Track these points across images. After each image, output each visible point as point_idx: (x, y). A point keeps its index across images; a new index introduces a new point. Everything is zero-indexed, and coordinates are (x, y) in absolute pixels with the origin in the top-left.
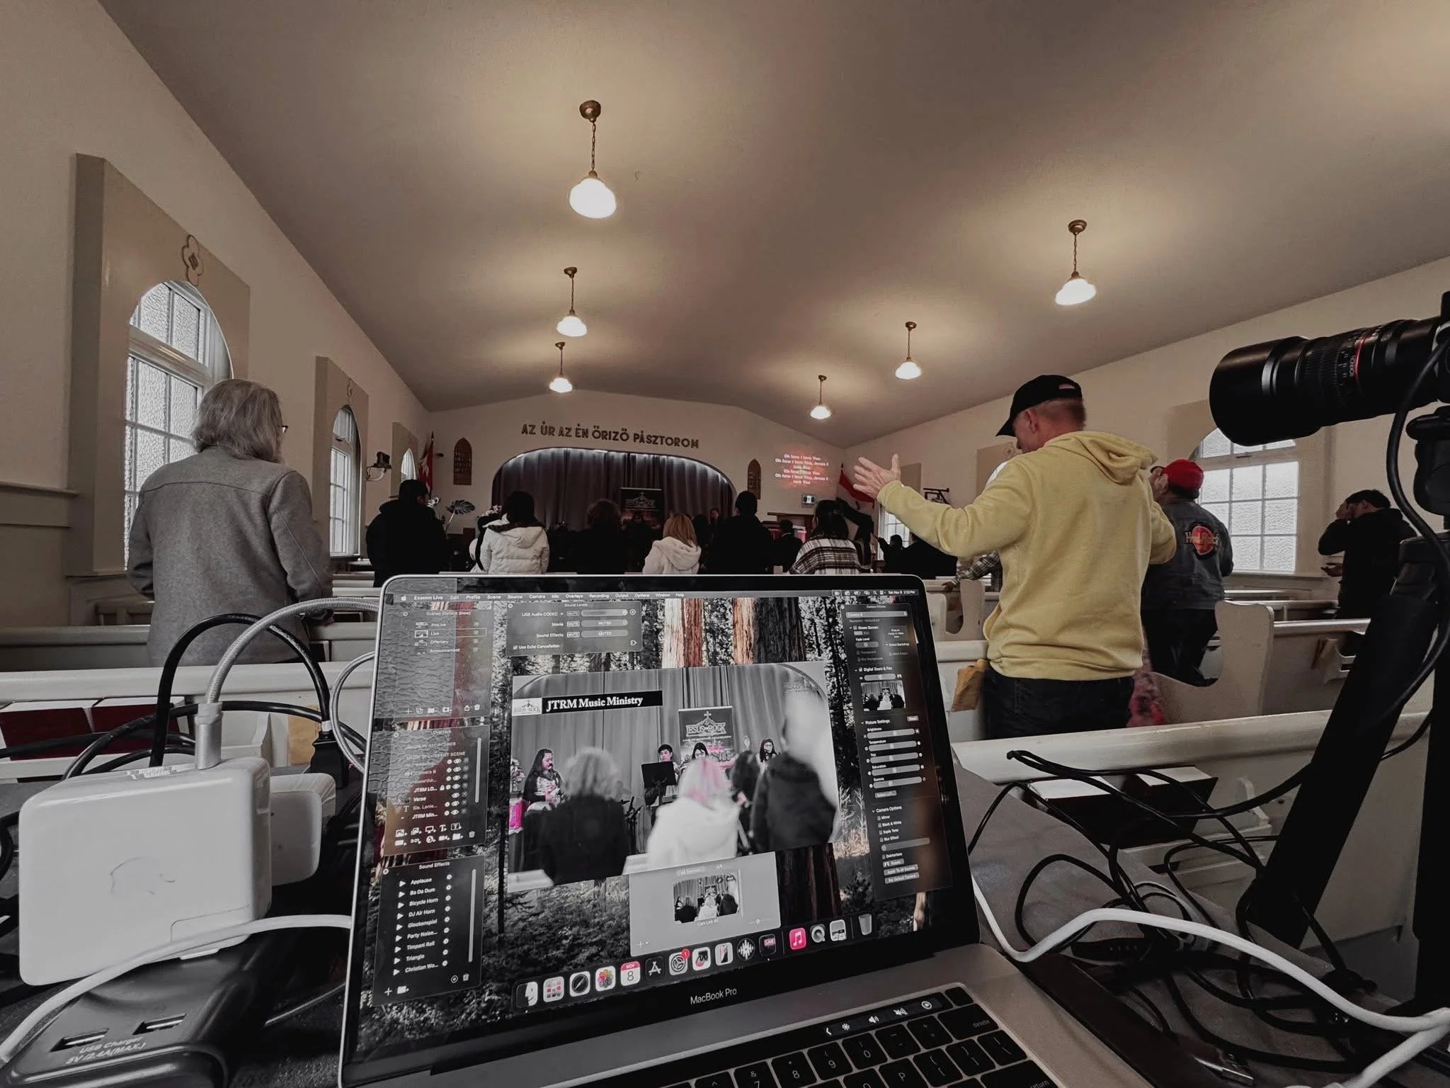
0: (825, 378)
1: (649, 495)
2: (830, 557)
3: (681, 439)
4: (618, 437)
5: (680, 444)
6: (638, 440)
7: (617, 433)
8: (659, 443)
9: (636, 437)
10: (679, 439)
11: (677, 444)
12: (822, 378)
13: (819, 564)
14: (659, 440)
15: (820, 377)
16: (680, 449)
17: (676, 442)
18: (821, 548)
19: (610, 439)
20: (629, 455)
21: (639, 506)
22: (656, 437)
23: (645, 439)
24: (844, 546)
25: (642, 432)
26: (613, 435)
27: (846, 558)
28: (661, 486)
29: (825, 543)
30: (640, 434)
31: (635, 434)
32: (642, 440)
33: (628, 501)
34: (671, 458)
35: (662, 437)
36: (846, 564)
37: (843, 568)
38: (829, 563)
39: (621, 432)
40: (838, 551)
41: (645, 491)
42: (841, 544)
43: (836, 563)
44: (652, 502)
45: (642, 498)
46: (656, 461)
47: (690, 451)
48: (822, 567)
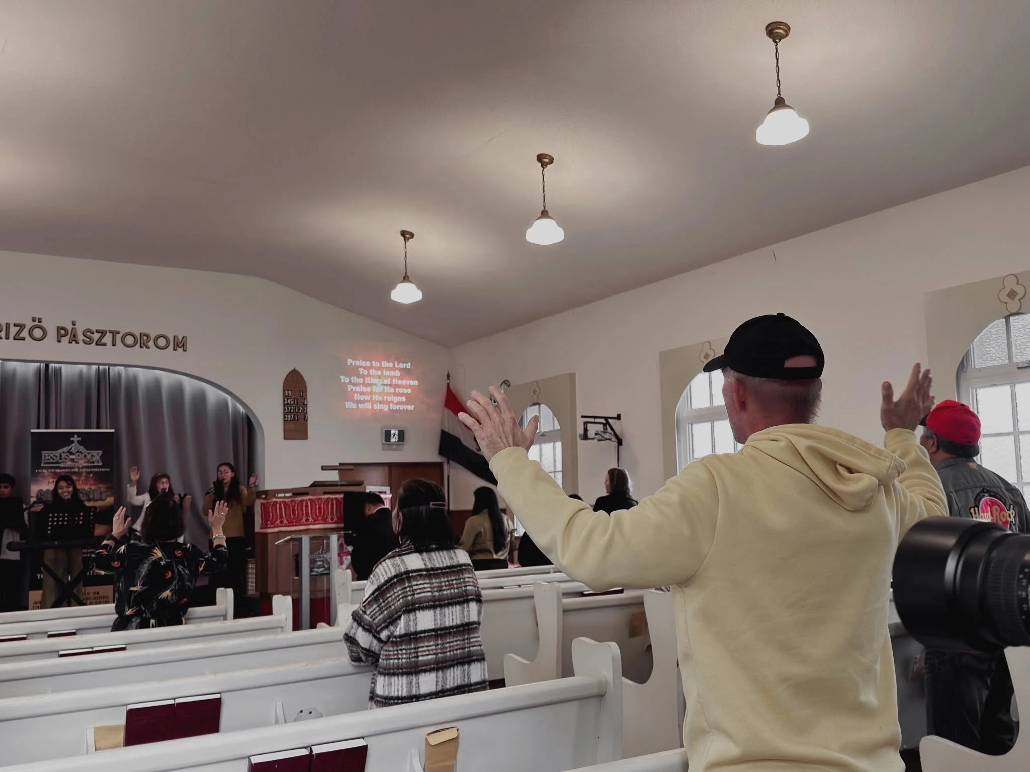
0: (412, 236)
1: (88, 441)
2: (424, 589)
3: (153, 336)
4: (25, 334)
5: (151, 344)
6: (65, 340)
7: (21, 327)
8: (109, 342)
9: (61, 332)
10: (147, 336)
11: (144, 345)
12: (406, 235)
13: (406, 604)
14: (108, 339)
15: (403, 233)
16: (151, 355)
17: (143, 341)
18: (407, 572)
19: (7, 338)
20: (47, 366)
21: (69, 464)
22: (103, 333)
23: (81, 337)
24: (448, 563)
25: (74, 324)
26: (13, 330)
27: (451, 586)
28: (114, 424)
29: (414, 561)
30: (69, 327)
31: (59, 329)
32: (74, 339)
33: (45, 454)
34: (132, 370)
35: (114, 333)
36: (451, 597)
37: (448, 605)
38: (420, 601)
39: (29, 324)
40: (437, 576)
41: (79, 434)
42: (441, 559)
43: (433, 599)
44: (97, 455)
45: (74, 447)
46: (101, 377)
47: (171, 357)
48: (411, 608)
